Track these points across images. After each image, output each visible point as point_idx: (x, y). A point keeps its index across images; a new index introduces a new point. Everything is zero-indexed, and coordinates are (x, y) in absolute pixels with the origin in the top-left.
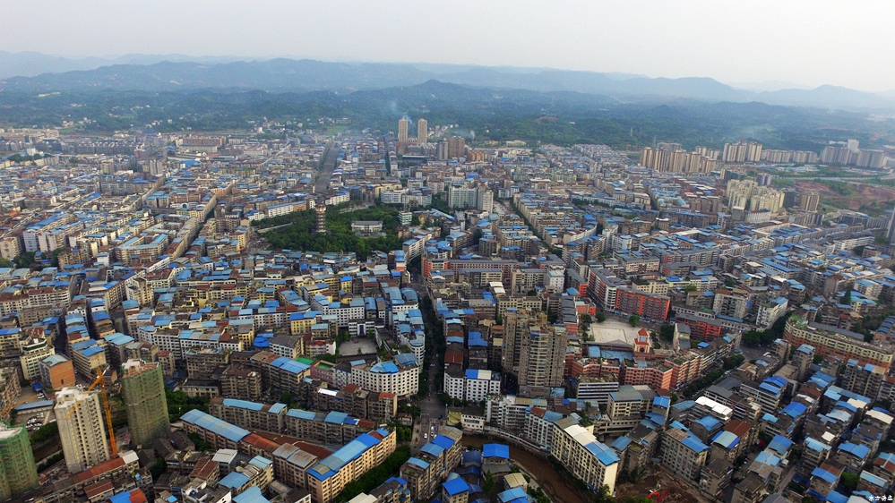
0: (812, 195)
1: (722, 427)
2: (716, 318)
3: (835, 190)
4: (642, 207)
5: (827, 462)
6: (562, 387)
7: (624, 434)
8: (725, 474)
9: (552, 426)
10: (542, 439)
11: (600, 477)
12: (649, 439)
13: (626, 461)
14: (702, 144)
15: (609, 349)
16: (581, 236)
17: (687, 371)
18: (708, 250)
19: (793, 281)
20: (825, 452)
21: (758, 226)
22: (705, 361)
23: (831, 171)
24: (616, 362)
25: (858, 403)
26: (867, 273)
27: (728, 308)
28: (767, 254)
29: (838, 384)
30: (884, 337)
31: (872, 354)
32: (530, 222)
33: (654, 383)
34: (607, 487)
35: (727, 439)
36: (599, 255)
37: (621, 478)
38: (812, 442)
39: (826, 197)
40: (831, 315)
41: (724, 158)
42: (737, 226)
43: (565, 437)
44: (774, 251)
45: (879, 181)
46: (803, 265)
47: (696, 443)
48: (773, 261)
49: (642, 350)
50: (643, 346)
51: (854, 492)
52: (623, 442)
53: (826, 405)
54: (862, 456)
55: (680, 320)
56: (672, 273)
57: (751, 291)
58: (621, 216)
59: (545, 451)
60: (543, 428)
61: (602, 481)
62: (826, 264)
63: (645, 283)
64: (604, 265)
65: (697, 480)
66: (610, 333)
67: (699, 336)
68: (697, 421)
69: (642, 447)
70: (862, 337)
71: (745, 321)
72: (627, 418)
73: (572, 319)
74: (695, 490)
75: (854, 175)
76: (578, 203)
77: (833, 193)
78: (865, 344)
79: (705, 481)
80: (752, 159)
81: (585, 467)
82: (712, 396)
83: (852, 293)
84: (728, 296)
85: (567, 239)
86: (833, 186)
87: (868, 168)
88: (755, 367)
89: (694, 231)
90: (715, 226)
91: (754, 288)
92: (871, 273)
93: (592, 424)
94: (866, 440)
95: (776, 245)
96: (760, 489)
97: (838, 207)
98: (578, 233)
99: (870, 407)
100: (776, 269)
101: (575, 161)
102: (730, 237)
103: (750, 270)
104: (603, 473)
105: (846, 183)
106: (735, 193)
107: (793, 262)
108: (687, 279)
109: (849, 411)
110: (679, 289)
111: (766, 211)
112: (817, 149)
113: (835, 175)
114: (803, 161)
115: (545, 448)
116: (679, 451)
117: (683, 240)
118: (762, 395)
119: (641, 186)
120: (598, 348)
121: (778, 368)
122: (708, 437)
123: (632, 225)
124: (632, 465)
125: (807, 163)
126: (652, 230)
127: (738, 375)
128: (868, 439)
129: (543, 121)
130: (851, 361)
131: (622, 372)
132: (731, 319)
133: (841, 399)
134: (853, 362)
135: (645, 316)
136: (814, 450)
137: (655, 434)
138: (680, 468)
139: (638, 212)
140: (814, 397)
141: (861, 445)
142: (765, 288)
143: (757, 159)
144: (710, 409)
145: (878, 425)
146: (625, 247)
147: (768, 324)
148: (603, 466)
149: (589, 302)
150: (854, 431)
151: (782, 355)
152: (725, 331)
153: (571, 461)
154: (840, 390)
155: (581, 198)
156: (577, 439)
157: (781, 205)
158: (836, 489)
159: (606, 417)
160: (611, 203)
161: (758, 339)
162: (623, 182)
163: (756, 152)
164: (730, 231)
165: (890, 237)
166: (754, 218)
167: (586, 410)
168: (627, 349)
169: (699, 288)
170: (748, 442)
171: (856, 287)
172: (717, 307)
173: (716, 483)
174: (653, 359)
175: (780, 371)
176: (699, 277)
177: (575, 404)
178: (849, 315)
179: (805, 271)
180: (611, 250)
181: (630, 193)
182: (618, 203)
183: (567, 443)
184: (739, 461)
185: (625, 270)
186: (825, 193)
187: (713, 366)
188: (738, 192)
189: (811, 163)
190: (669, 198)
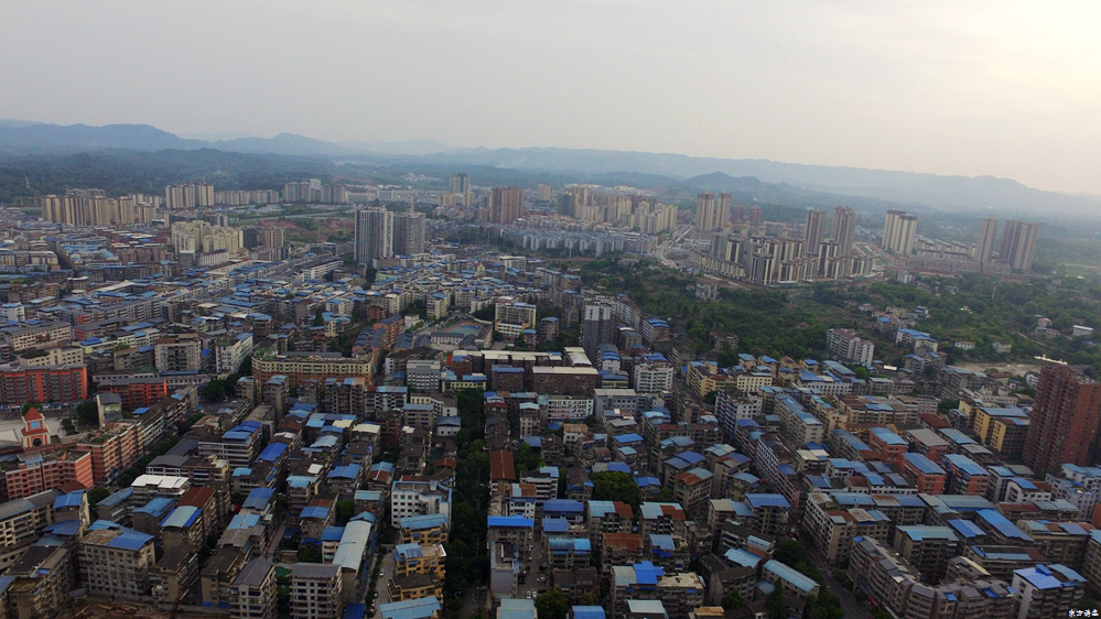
0: (275, 234)
1: (174, 504)
2: (162, 376)
3: (301, 226)
4: (44, 268)
5: (317, 497)
12: (52, 564)
17: (119, 452)
18: (145, 301)
19: (257, 315)
20: (311, 486)
21: (215, 267)
22: (147, 433)
23: (297, 209)
25: (342, 423)
26: (338, 293)
27: (177, 361)
28: (224, 293)
29: (321, 410)
30: (360, 348)
31: (351, 368)
35: (181, 516)
38: (295, 481)
39: (294, 234)
40: (303, 339)
42: (187, 271)
44: (234, 289)
45: (344, 215)
46: (268, 297)
47: (135, 538)
48: (232, 299)
49: (37, 442)
50: (37, 436)
53: (310, 435)
54: (353, 476)
55: (104, 390)
57: (206, 337)
62: (294, 291)
63: (43, 353)
67: (134, 402)
68: (137, 510)
69: (37, 580)
70: (339, 353)
71: (200, 372)
75: (320, 211)
77: (300, 229)
78: (343, 359)
80: (203, 204)
82: (158, 470)
83: (324, 314)
84: (173, 345)
86: (298, 223)
87: (332, 203)
88: (217, 419)
89: (127, 283)
90: (155, 275)
91: (211, 333)
92: (341, 292)
94: (356, 459)
95: (237, 282)
96: (237, 562)
97: (306, 242)
99: (357, 423)
100: (236, 306)
102: (177, 283)
103: (202, 312)
105: (312, 220)
107: (256, 296)
108: (114, 337)
109: (335, 434)
110: (101, 352)
111: (222, 251)
112: (279, 188)
113: (300, 212)
114: (265, 201)
116: (109, 562)
117: (108, 295)
118: (229, 447)
121: (250, 411)
122: (154, 525)
123: (26, 289)
125: (270, 203)
126: (61, 293)
127: (194, 434)
128: (358, 457)
130: (328, 380)
132: (183, 373)
133: (325, 424)
134: (331, 380)
136: (299, 489)
137: (63, 552)
138: (120, 586)
139: (39, 274)
140: (295, 432)
141: (351, 465)
143: (211, 203)
144: (155, 487)
145: (367, 439)
146: (13, 318)
147: (232, 368)
150: (343, 453)
151: (252, 397)
152: (173, 389)
154: (323, 415)
157: (241, 245)
158: (332, 523)
161: (221, 389)
163: (208, 195)
164: (176, 277)
165: (358, 259)
166: (206, 261)
169: (131, 346)
171: (328, 308)
172: (160, 362)
173: (174, 582)
175: (252, 415)
176: (131, 333)
178: (324, 335)
179: (271, 302)
181: (23, 253)
185: (11, 349)
186: (291, 230)
187: (161, 436)
189: (274, 203)
190: (87, 253)
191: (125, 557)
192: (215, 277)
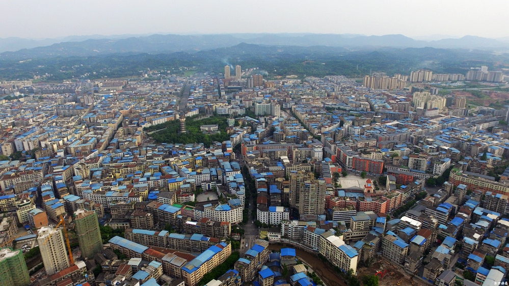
0: (462, 99)
1: (416, 233)
2: (410, 171)
3: (475, 95)
4: (365, 110)
5: (477, 251)
6: (324, 214)
7: (360, 240)
8: (419, 260)
9: (319, 237)
10: (314, 244)
11: (348, 264)
12: (375, 242)
13: (362, 255)
14: (398, 72)
15: (350, 192)
16: (331, 128)
17: (395, 202)
18: (404, 133)
19: (453, 149)
20: (475, 245)
21: (432, 118)
22: (405, 196)
23: (472, 84)
24: (355, 199)
25: (493, 216)
26: (495, 142)
27: (417, 165)
28: (437, 133)
29: (481, 206)
30: (506, 178)
31: (500, 188)
32: (302, 121)
33: (377, 210)
34: (352, 270)
35: (419, 240)
36: (342, 138)
37: (360, 264)
38: (467, 240)
39: (470, 100)
40: (476, 167)
41: (411, 80)
42: (420, 118)
43: (327, 243)
44: (441, 132)
45: (500, 89)
46: (458, 139)
47: (402, 243)
48: (441, 137)
49: (369, 191)
50: (369, 189)
51: (493, 267)
52: (360, 244)
53: (475, 218)
54: (496, 246)
55: (390, 173)
56: (384, 146)
57: (429, 155)
58: (353, 115)
59: (316, 251)
60: (314, 238)
61: (349, 266)
62: (471, 138)
63: (369, 153)
64: (345, 144)
65: (403, 264)
66: (350, 182)
67: (400, 182)
68: (402, 230)
69: (371, 246)
70: (494, 178)
71: (427, 172)
72: (362, 230)
73: (328, 175)
74: (402, 269)
75: (486, 86)
76: (329, 109)
77: (474, 97)
78: (496, 182)
79: (407, 264)
80: (427, 80)
81: (339, 259)
82: (410, 216)
83: (487, 154)
84: (416, 159)
85: (324, 130)
86: (473, 93)
87: (493, 82)
88: (434, 198)
89: (396, 122)
90: (407, 119)
91: (431, 154)
92: (497, 142)
93: (342, 235)
94: (498, 237)
95: (443, 128)
96: (439, 267)
97: (477, 105)
98: (329, 126)
99: (500, 218)
100: (443, 142)
101: (326, 86)
102: (416, 125)
103: (428, 143)
104: (350, 262)
105: (481, 91)
106: (418, 99)
107: (452, 137)
108: (393, 150)
109: (488, 221)
110: (388, 155)
111: (436, 109)
112: (464, 72)
113: (474, 87)
114: (456, 80)
115: (316, 249)
116: (392, 248)
117: (389, 127)
118: (438, 214)
119: (364, 98)
120: (343, 191)
121: (446, 198)
122: (408, 240)
123: (360, 120)
124: (365, 257)
125: (458, 80)
126: (371, 123)
127: (424, 203)
128: (499, 236)
129: (307, 63)
130: (488, 192)
131: (358, 205)
132: (418, 171)
133: (483, 214)
134: (489, 193)
135: (370, 172)
136: (469, 244)
137: (378, 239)
138: (393, 257)
139: (363, 113)
140: (468, 214)
141: (495, 240)
142: (437, 153)
143: (430, 80)
144: (409, 223)
145: (505, 228)
146: (356, 133)
147: (440, 174)
148: (349, 258)
149: (338, 165)
150: (491, 232)
151: (449, 191)
152: (415, 179)
153: (331, 256)
154: (482, 209)
155: (330, 106)
156: (334, 243)
157: (444, 105)
158: (483, 266)
159: (350, 230)
160: (348, 108)
161: (435, 182)
162: (353, 96)
163: (429, 76)
164: (416, 122)
165: (507, 122)
166: (429, 113)
167: (339, 227)
168: (361, 191)
169: (399, 155)
170: (431, 241)
171: (489, 150)
172: (410, 165)
173: (414, 265)
174: (375, 196)
175: (448, 200)
176: (399, 148)
177: (332, 223)
178: (486, 166)
179: (459, 143)
180: (348, 135)
181: (358, 102)
182: (351, 108)
183: (328, 246)
184: (427, 252)
185: (357, 146)
186: (469, 97)
187: (410, 198)
188: (419, 99)
189: (461, 81)
190: (380, 104)
191: (398, 249)
192: (433, 124)
